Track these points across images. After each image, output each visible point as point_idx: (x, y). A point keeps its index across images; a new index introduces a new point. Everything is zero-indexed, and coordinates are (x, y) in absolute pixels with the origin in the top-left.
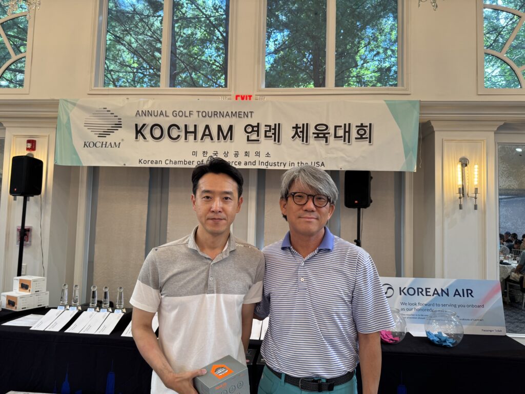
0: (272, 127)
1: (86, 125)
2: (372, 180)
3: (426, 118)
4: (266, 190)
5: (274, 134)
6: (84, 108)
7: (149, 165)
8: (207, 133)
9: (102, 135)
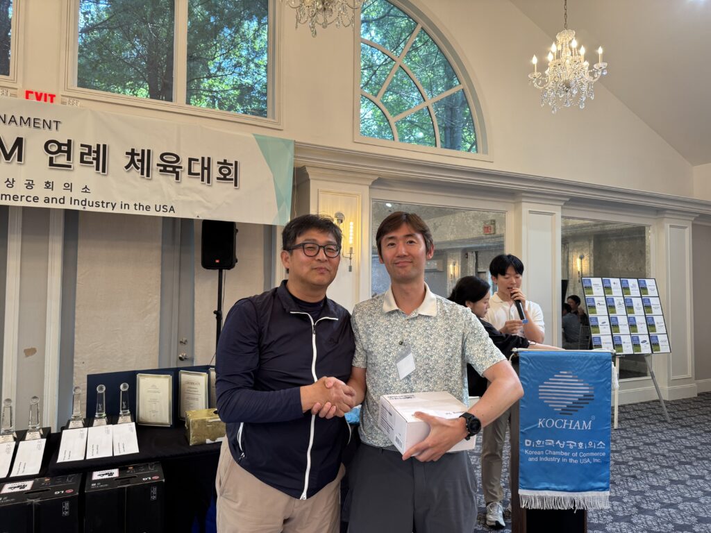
0: (93, 149)
2: (238, 234)
3: (301, 163)
4: (80, 242)
5: (97, 159)
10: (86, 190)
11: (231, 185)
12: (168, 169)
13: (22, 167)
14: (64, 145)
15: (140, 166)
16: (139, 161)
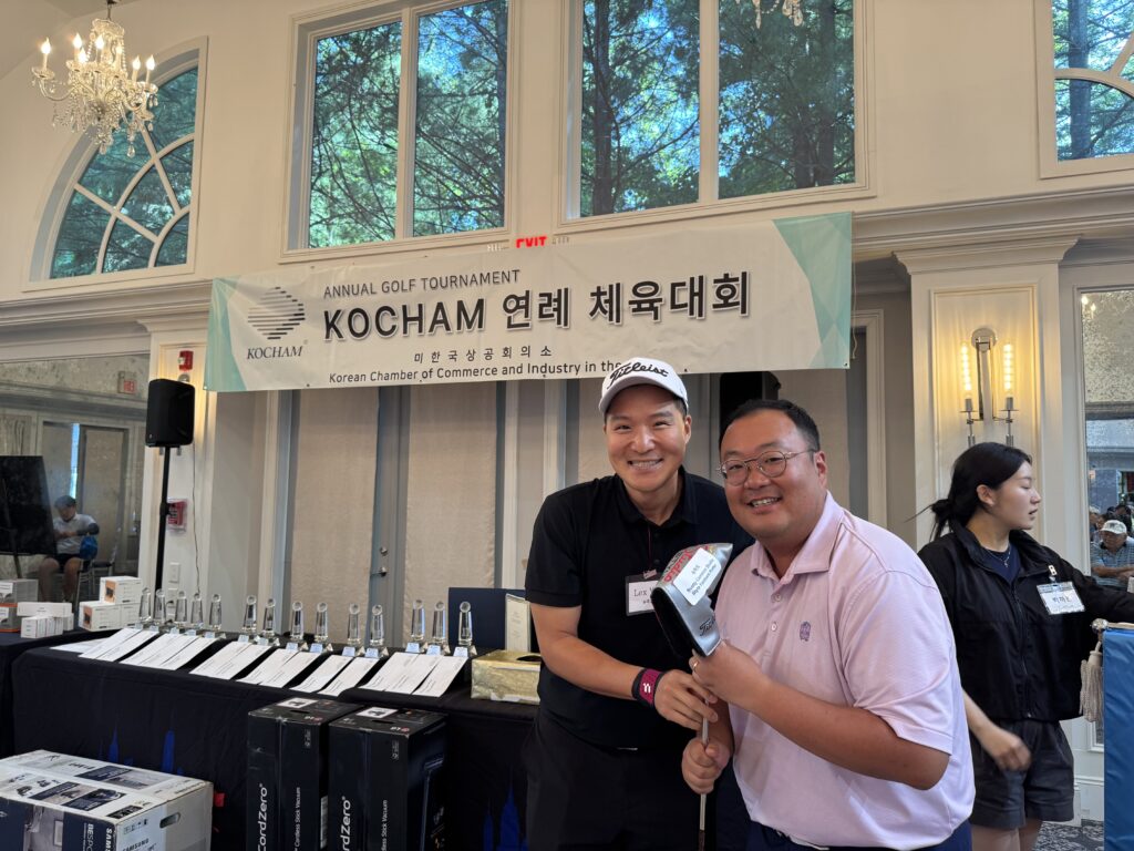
0: (553, 297)
1: (253, 319)
5: (558, 310)
6: (249, 291)
7: (346, 384)
8: (440, 319)
9: (274, 336)
10: (546, 352)
11: (736, 313)
12: (644, 306)
13: (482, 334)
14: (522, 298)
15: (607, 309)
16: (606, 302)
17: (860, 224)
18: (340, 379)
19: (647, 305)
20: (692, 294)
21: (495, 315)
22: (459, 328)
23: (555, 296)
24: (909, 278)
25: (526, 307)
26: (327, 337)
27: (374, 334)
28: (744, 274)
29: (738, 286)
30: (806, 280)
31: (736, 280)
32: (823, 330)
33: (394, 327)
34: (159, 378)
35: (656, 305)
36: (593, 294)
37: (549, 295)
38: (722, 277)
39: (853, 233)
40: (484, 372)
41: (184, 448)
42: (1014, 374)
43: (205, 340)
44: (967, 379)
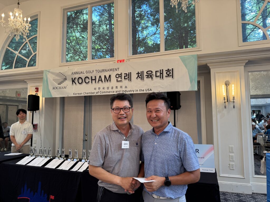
1: (54, 80)
6: (53, 73)
7: (77, 95)
8: (100, 79)
9: (59, 84)
10: (126, 87)
11: (171, 78)
12: (149, 76)
13: (111, 83)
14: (120, 75)
15: (140, 77)
16: (140, 75)
17: (199, 57)
18: (76, 94)
19: (150, 76)
20: (160, 74)
21: (113, 79)
22: (105, 82)
23: (128, 74)
24: (210, 69)
25: (121, 77)
26: (72, 84)
27: (84, 83)
28: (172, 69)
29: (171, 72)
30: (187, 70)
31: (171, 70)
32: (191, 82)
33: (89, 82)
34: (30, 94)
35: (152, 76)
36: (137, 74)
37: (126, 74)
38: (167, 70)
39: (198, 59)
40: (111, 92)
41: (37, 111)
42: (234, 91)
43: (42, 85)
44: (224, 93)
